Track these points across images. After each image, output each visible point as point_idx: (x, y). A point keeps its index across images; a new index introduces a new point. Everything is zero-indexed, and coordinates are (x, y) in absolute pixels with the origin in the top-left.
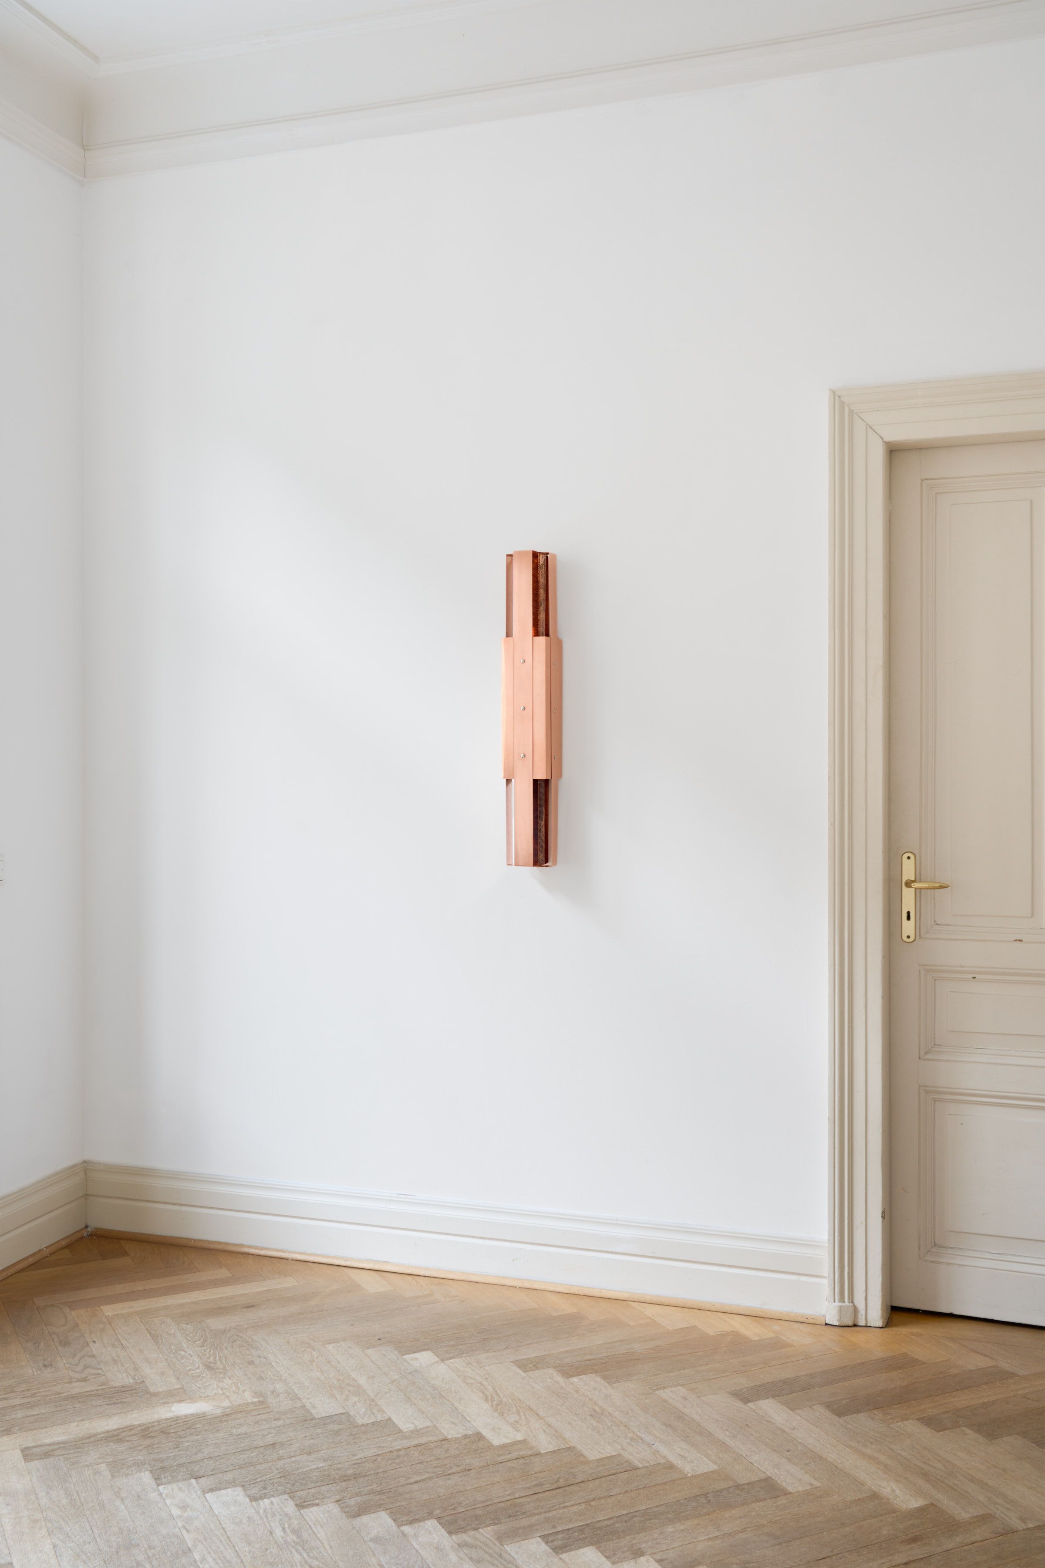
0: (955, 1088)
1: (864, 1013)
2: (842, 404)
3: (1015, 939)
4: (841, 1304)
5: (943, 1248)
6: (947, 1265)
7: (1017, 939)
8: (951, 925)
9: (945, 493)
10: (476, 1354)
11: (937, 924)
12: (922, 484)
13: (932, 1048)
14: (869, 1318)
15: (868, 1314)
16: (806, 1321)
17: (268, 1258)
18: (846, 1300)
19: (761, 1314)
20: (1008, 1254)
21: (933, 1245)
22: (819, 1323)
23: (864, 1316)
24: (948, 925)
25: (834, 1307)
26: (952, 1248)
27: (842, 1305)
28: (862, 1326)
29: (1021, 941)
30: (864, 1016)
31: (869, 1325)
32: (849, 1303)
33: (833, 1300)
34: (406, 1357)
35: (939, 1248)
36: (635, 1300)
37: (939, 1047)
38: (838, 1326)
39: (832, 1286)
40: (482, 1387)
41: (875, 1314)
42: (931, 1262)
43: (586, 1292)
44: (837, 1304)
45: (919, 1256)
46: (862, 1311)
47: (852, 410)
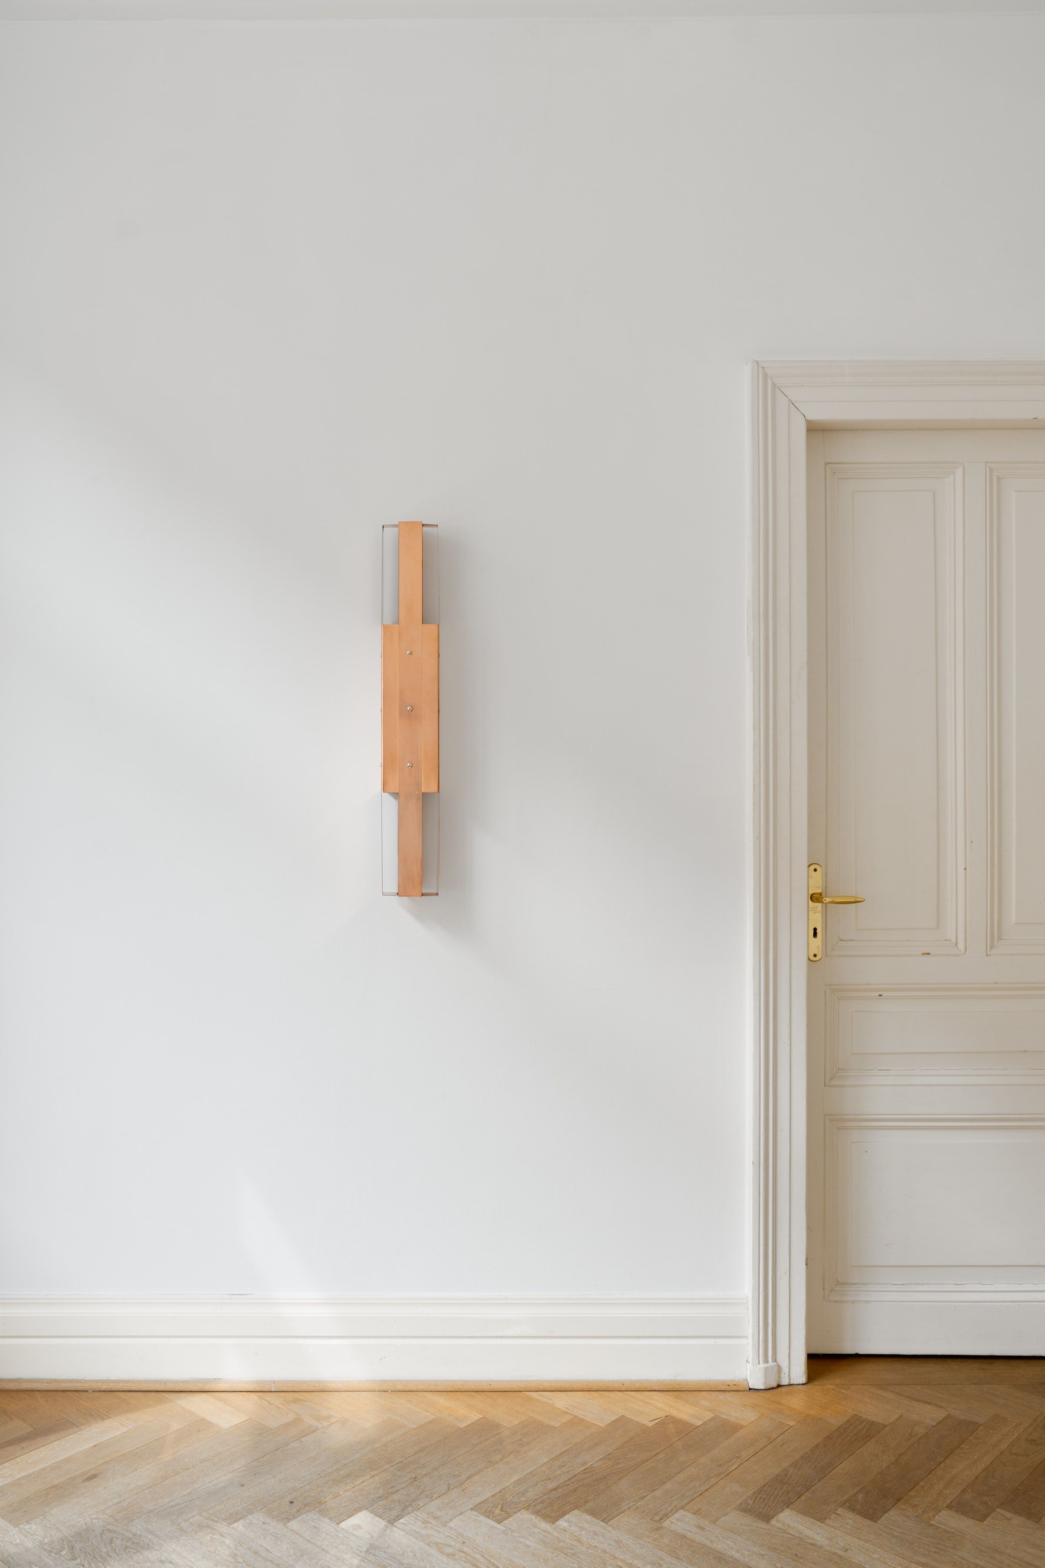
0: (861, 1115)
1: (789, 1044)
2: (766, 375)
3: (922, 952)
4: (766, 1365)
5: (845, 1285)
6: (853, 1303)
7: (925, 952)
8: (856, 941)
9: (847, 478)
10: (422, 1504)
11: (841, 940)
12: (825, 467)
13: (836, 1073)
14: (792, 1375)
15: (791, 1373)
16: (727, 1388)
17: (61, 1393)
18: (770, 1360)
19: (678, 1387)
20: (911, 1284)
21: (836, 1283)
22: (742, 1389)
23: (787, 1374)
24: (852, 940)
25: (760, 1369)
26: (855, 1284)
27: (767, 1367)
28: (785, 1385)
29: (929, 954)
30: (789, 1047)
31: (792, 1383)
32: (773, 1362)
33: (758, 1362)
34: (343, 1525)
35: (842, 1286)
36: (533, 1389)
37: (842, 1071)
38: (764, 1390)
39: (757, 1346)
40: (469, 1558)
41: (798, 1372)
42: (836, 1302)
43: (473, 1387)
44: (762, 1366)
45: (824, 1297)
46: (785, 1370)
47: (775, 384)
